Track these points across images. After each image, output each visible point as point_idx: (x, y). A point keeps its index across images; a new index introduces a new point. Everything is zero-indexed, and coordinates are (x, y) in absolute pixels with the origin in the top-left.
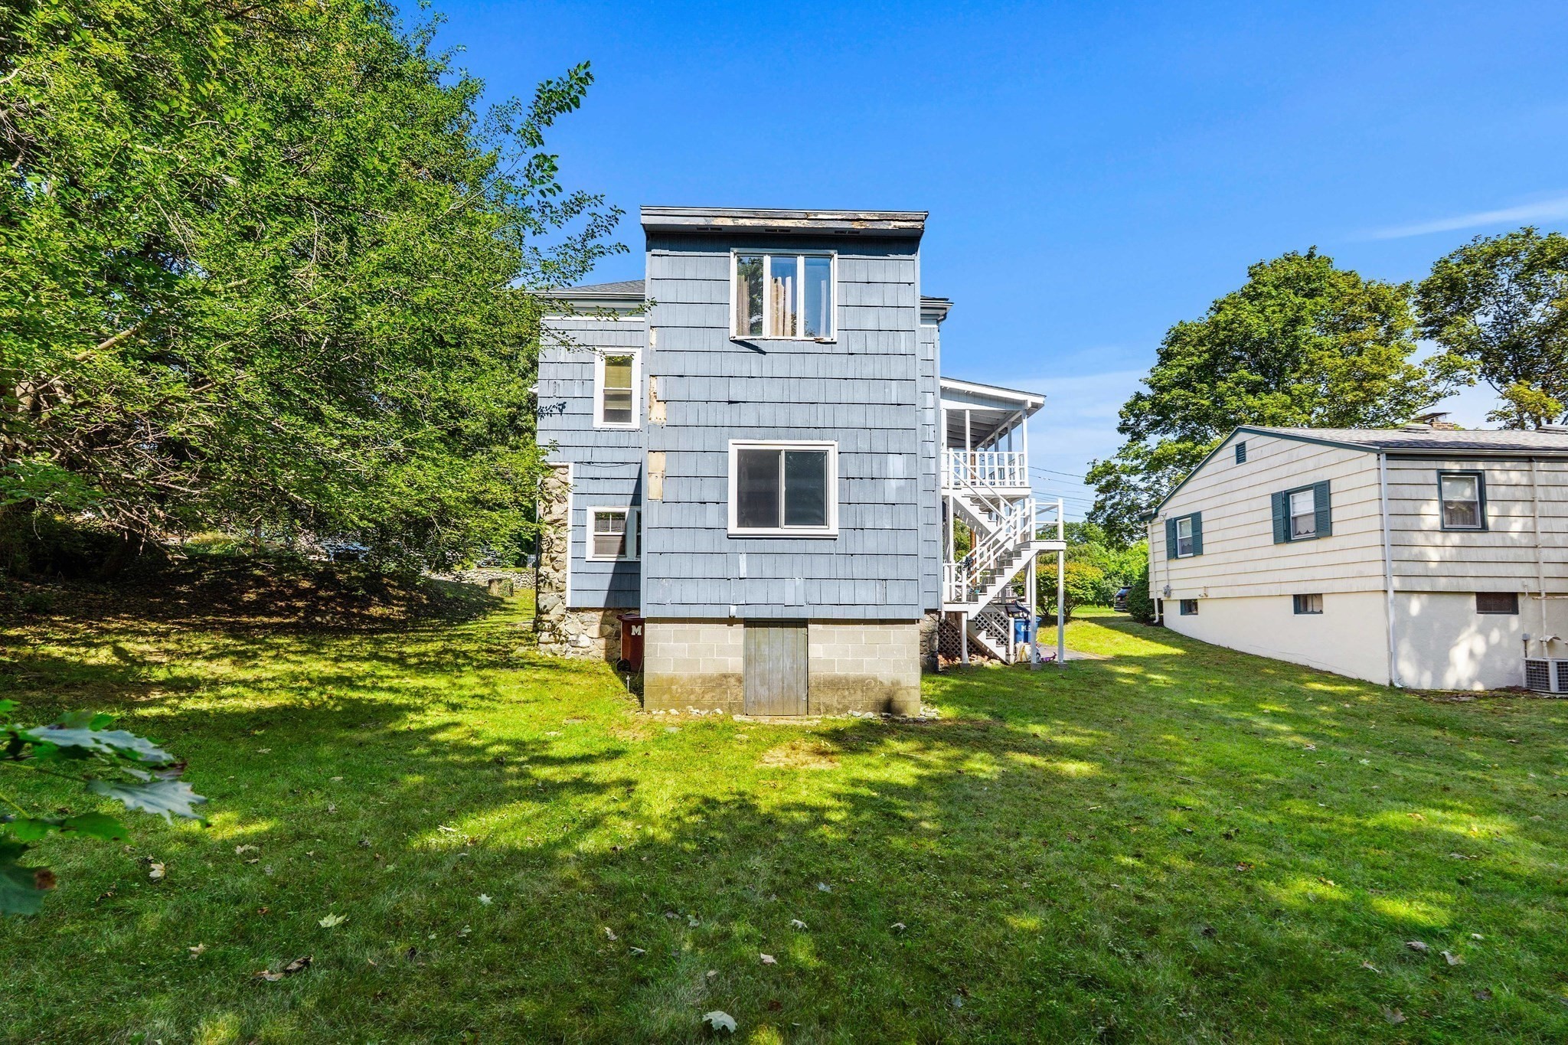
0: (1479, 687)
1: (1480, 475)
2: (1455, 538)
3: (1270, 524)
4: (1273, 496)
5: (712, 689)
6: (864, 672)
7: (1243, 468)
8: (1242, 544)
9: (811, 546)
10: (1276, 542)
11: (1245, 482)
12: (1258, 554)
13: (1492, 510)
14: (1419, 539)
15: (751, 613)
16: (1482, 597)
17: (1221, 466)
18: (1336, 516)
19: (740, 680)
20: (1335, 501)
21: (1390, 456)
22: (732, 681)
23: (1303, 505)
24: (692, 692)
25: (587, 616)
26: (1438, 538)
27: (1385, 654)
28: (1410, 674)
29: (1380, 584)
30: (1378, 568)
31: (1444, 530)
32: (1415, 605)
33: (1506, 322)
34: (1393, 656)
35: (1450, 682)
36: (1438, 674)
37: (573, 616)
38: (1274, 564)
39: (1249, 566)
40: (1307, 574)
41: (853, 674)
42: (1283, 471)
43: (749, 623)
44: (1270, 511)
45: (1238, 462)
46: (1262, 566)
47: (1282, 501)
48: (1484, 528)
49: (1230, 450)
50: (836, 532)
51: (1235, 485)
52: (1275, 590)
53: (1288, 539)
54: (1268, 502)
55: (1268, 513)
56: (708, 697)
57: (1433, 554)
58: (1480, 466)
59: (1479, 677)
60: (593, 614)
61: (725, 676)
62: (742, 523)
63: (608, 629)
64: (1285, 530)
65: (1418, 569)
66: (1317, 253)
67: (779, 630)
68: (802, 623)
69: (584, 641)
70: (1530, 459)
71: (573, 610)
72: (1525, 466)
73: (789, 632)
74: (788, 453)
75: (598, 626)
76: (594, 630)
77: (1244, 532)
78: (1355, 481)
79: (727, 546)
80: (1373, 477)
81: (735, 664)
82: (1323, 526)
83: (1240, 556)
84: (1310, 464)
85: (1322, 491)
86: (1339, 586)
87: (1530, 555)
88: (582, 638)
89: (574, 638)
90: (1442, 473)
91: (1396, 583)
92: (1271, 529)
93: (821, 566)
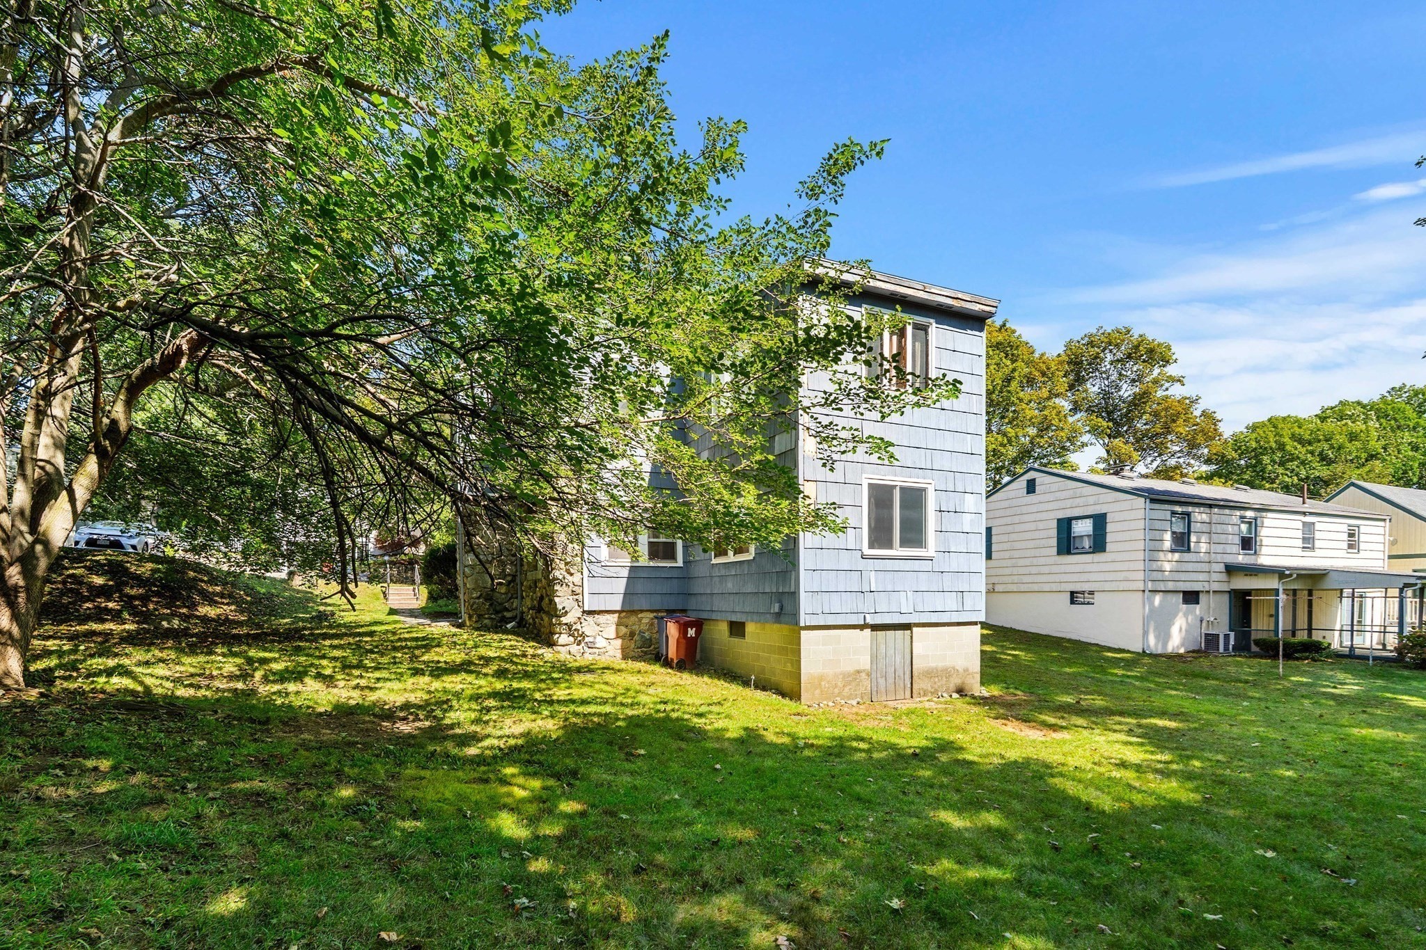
0: (1182, 651)
1: (1189, 514)
2: (1177, 556)
3: (1055, 540)
4: (1059, 520)
5: (850, 683)
6: (948, 663)
7: (1032, 497)
8: (1028, 553)
9: (916, 565)
10: (1059, 553)
11: (1034, 509)
12: (1042, 561)
13: (1193, 538)
14: (1161, 554)
15: (879, 620)
16: (1185, 593)
17: (1012, 494)
18: (1109, 538)
19: (869, 675)
20: (1109, 528)
21: (1153, 501)
22: (863, 675)
23: (1083, 528)
24: (836, 686)
25: (602, 619)
26: (1170, 556)
27: (1141, 632)
28: (1153, 644)
29: (1141, 586)
30: (1141, 575)
31: (1173, 551)
32: (1157, 599)
33: (1106, 395)
34: (1145, 634)
35: (1170, 649)
36: (1165, 644)
37: (590, 618)
38: (1055, 569)
39: (1034, 570)
40: (1084, 577)
41: (940, 664)
42: (1069, 503)
43: (875, 628)
44: (1055, 531)
45: (1028, 492)
46: (1046, 570)
47: (1065, 526)
48: (1189, 550)
49: (1021, 483)
50: (933, 554)
51: (1024, 509)
52: (1055, 587)
53: (1069, 552)
54: (1054, 524)
55: (1054, 533)
56: (847, 689)
57: (1167, 566)
58: (1190, 509)
59: (1183, 645)
60: (608, 616)
61: (859, 672)
62: (871, 546)
63: (623, 630)
64: (1066, 543)
65: (1158, 576)
66: (1008, 325)
67: (892, 632)
68: (907, 627)
69: (601, 642)
70: (1210, 506)
71: (590, 613)
72: (1207, 510)
73: (899, 633)
74: (902, 489)
75: (614, 627)
76: (611, 631)
77: (1031, 544)
78: (1127, 515)
79: (862, 564)
80: (1141, 514)
81: (865, 662)
82: (1099, 543)
83: (1027, 562)
84: (1091, 500)
85: (1100, 521)
86: (1107, 587)
87: (1205, 567)
88: (599, 639)
89: (591, 639)
90: (1173, 513)
91: (1150, 586)
92: (1055, 544)
93: (924, 582)
